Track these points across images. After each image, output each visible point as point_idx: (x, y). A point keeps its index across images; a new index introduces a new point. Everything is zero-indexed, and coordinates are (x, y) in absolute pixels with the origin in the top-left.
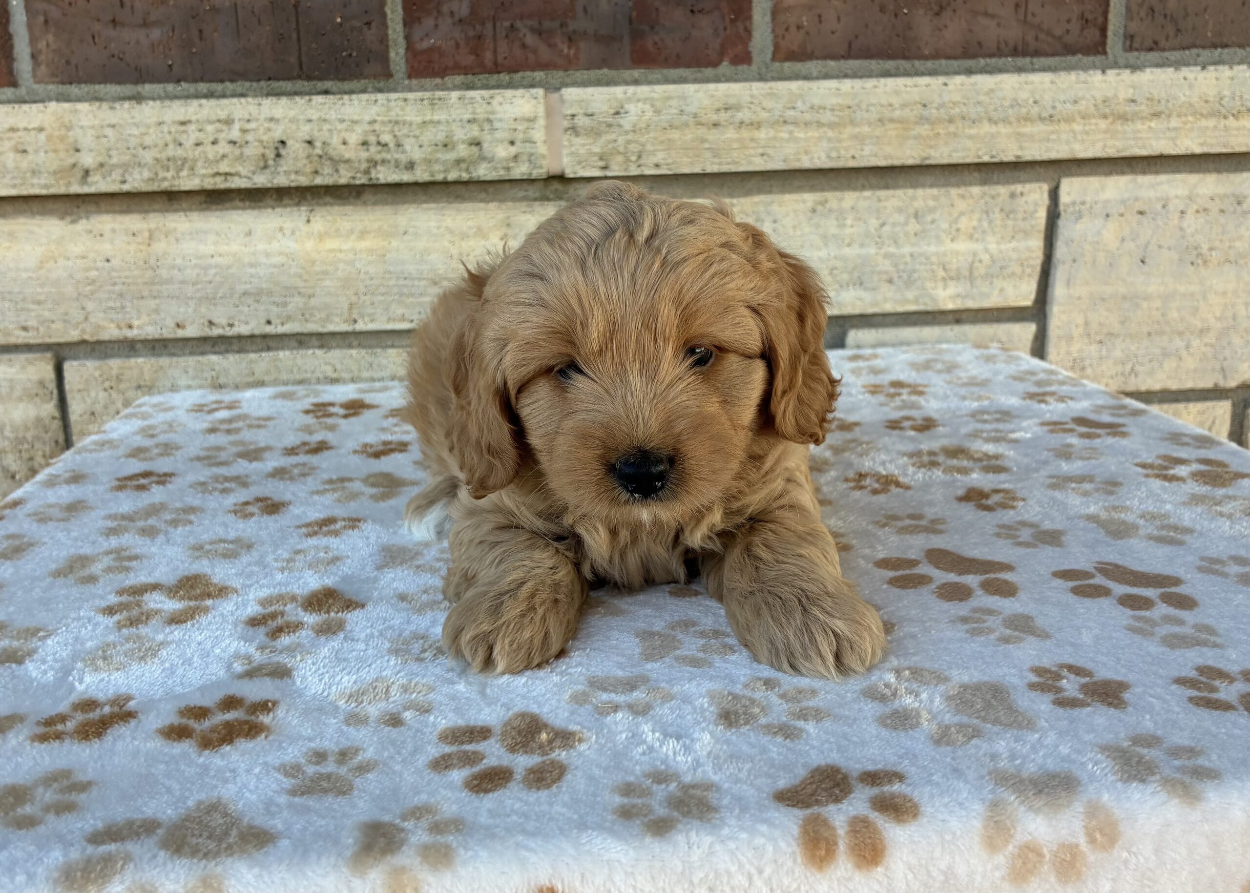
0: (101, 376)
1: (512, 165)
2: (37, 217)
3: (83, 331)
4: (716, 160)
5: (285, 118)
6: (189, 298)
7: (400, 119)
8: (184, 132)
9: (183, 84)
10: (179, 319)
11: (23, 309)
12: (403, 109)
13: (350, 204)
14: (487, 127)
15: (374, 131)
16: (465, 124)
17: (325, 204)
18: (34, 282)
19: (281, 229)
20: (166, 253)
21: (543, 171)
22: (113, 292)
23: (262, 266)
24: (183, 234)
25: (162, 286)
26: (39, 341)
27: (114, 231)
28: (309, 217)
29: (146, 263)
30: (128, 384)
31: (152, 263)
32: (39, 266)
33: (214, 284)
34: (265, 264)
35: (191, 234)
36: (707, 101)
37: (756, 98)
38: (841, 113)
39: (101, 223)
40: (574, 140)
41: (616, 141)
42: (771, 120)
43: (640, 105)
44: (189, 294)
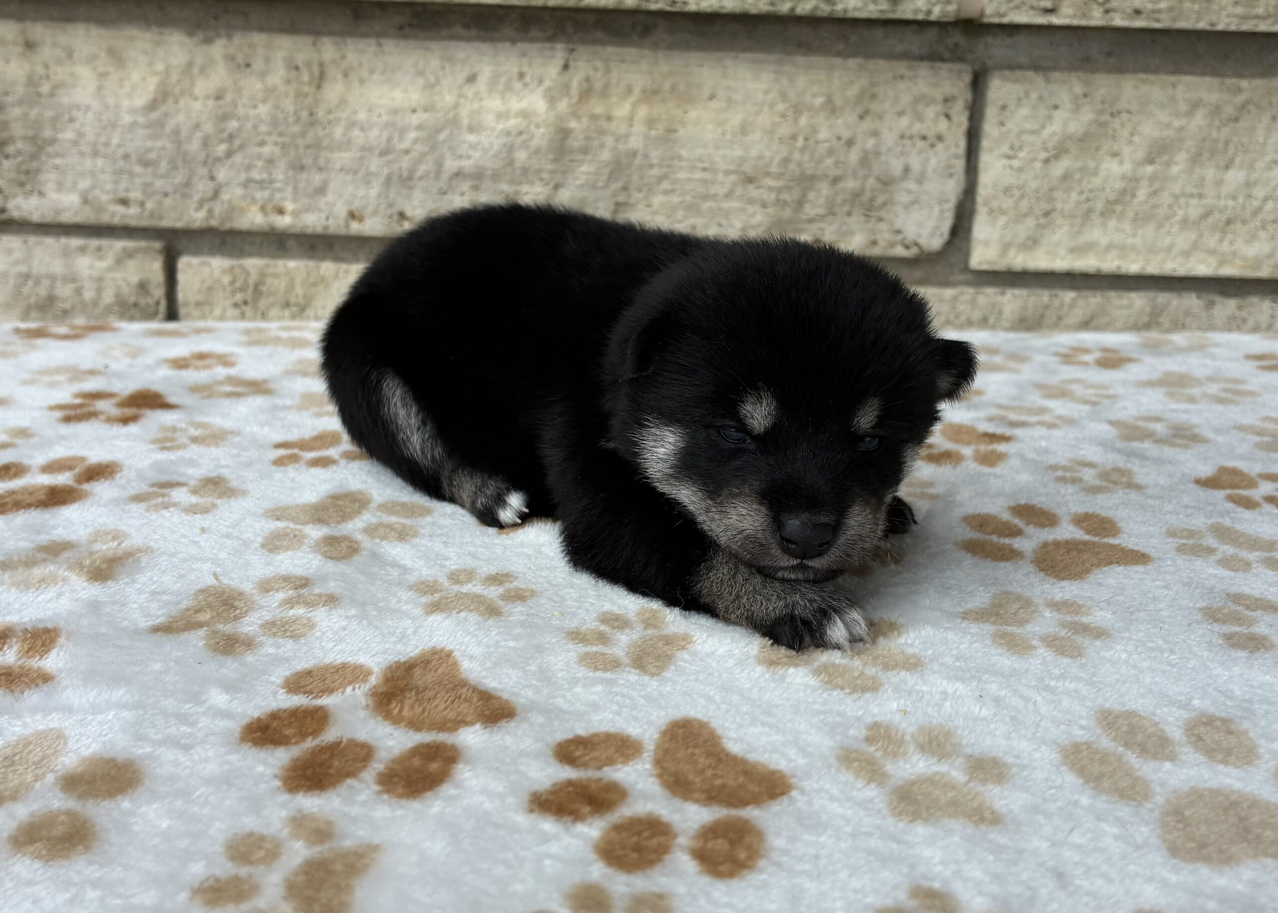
0: (232, 283)
2: (155, 30)
3: (210, 211)
6: (371, 174)
10: (356, 205)
11: (120, 172)
13: (631, 44)
17: (594, 42)
18: (141, 132)
19: (521, 75)
20: (343, 102)
21: (952, 8)
22: (259, 156)
23: (489, 132)
24: (372, 72)
25: (332, 152)
26: (144, 223)
27: (267, 60)
28: (567, 60)
29: (311, 114)
30: (271, 299)
31: (321, 114)
32: (152, 106)
33: (414, 154)
34: (494, 129)
35: (383, 72)
39: (249, 45)
44: (373, 169)
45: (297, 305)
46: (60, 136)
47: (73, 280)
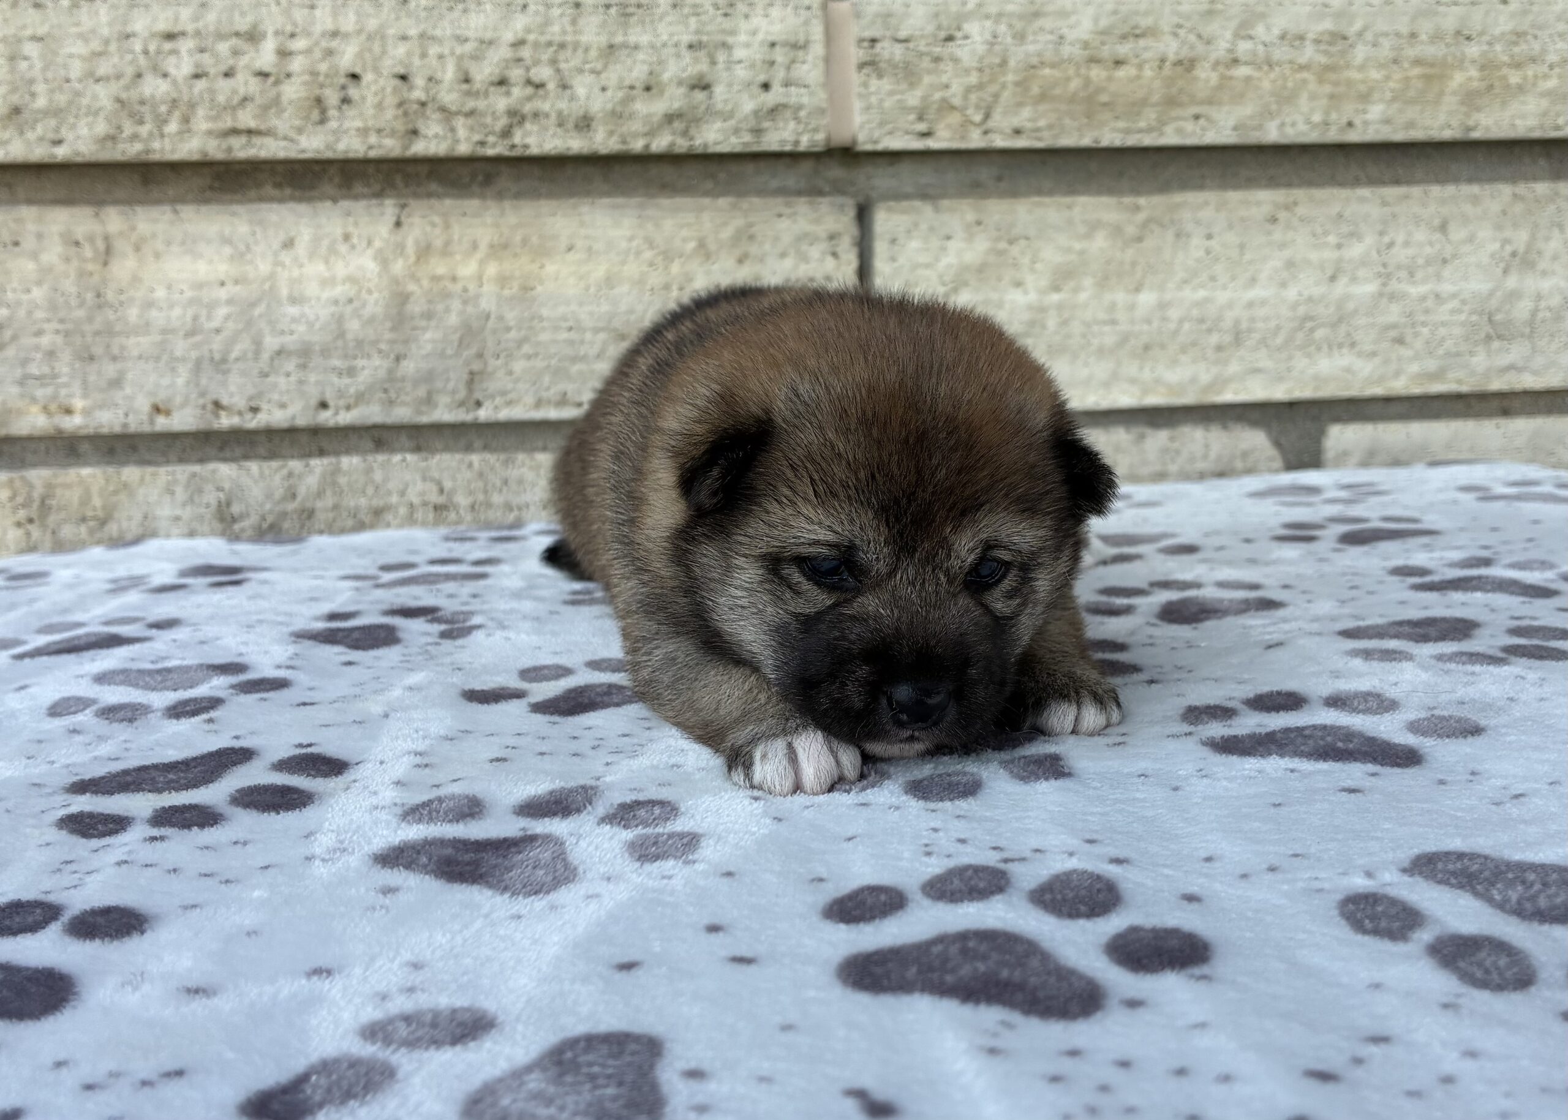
0: (12, 499)
1: (766, 124)
4: (1121, 124)
5: (359, 32)
6: (177, 359)
7: (569, 38)
8: (173, 52)
10: (161, 397)
12: (574, 22)
13: (472, 196)
14: (721, 57)
15: (519, 60)
16: (684, 52)
17: (430, 195)
19: (347, 237)
20: (136, 279)
21: (820, 137)
22: (37, 348)
23: (313, 302)
24: (169, 243)
25: (128, 337)
27: (40, 236)
28: (399, 217)
29: (98, 296)
30: (63, 515)
31: (110, 296)
33: (225, 334)
34: (319, 299)
35: (183, 243)
36: (1104, 23)
37: (1188, 17)
38: (1333, 49)
39: (17, 221)
40: (874, 83)
41: (947, 86)
42: (1213, 56)
43: (988, 24)
44: (178, 353)
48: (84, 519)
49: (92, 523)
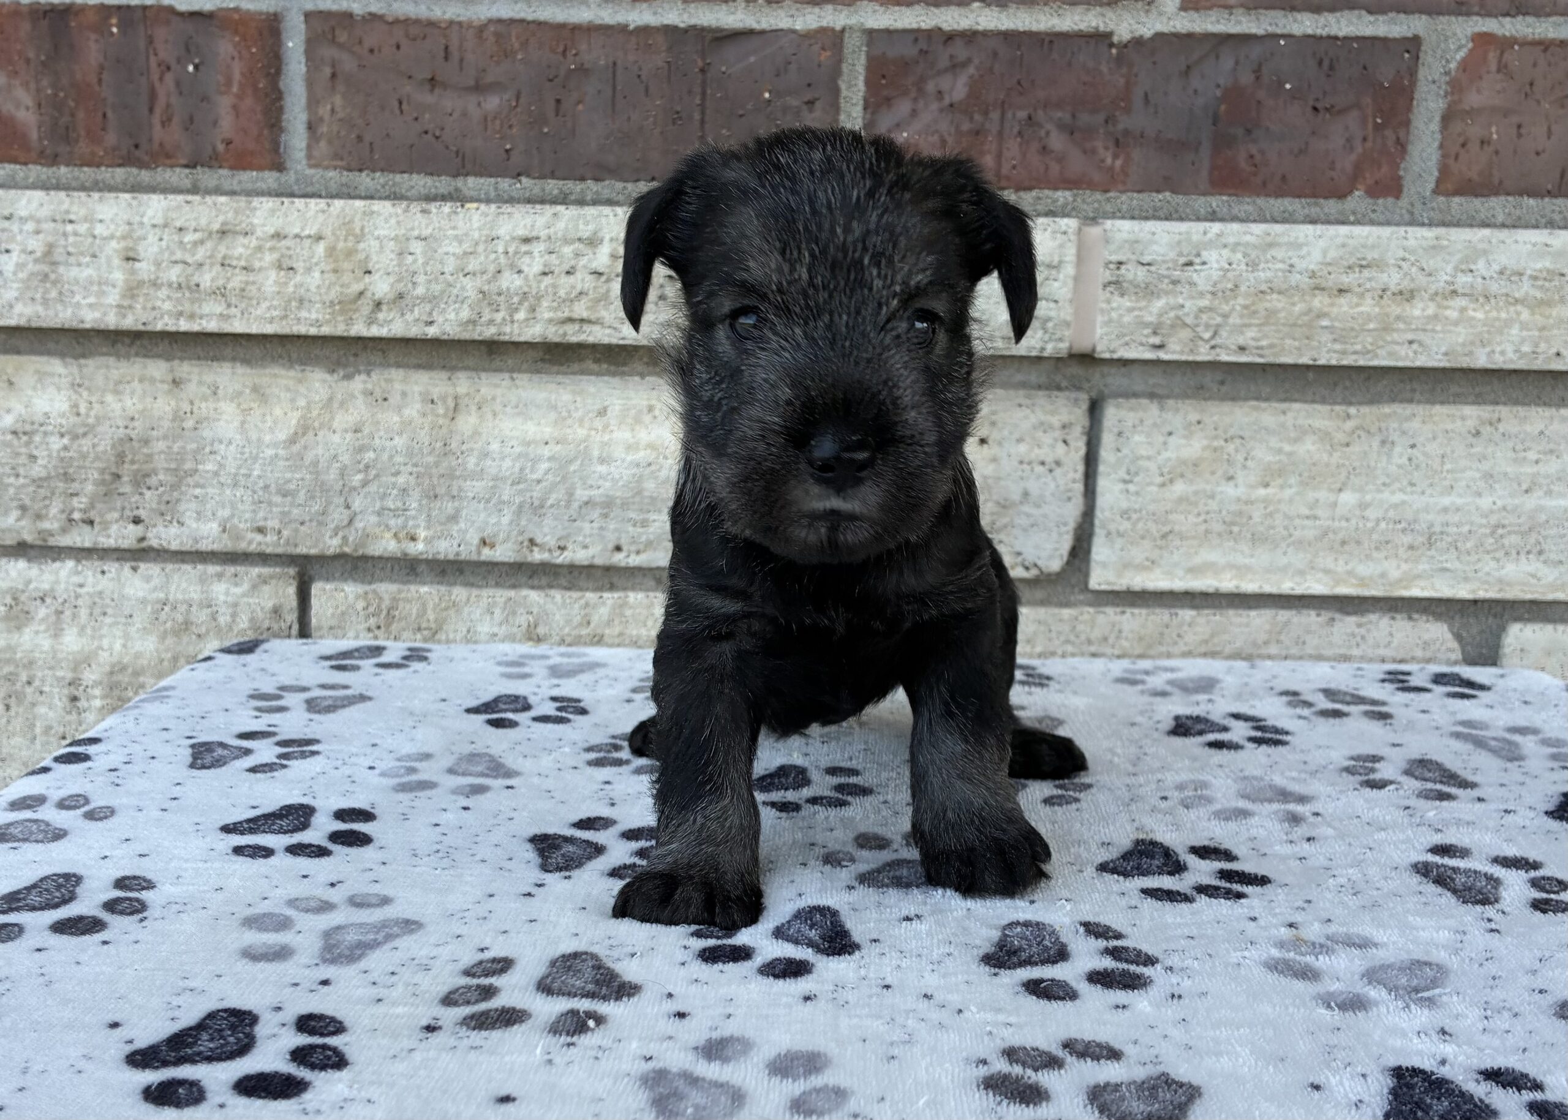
0: (366, 608)
3: (345, 538)
6: (504, 503)
8: (526, 253)
9: (524, 179)
10: (488, 532)
11: (260, 502)
18: (282, 463)
19: (651, 409)
20: (476, 433)
21: (1064, 346)
22: (394, 485)
23: (619, 463)
24: (505, 406)
25: (465, 481)
26: (280, 550)
27: (404, 394)
29: (445, 445)
30: (403, 623)
31: (454, 445)
32: (292, 440)
33: (545, 484)
34: (623, 461)
35: (517, 407)
36: (1332, 254)
37: (1412, 252)
38: (1547, 284)
39: (387, 381)
40: (1117, 301)
41: (1183, 306)
42: (1433, 288)
43: (1225, 253)
44: (505, 498)
45: (430, 629)
46: (200, 467)
47: (210, 606)
48: (419, 629)
49: (425, 633)
